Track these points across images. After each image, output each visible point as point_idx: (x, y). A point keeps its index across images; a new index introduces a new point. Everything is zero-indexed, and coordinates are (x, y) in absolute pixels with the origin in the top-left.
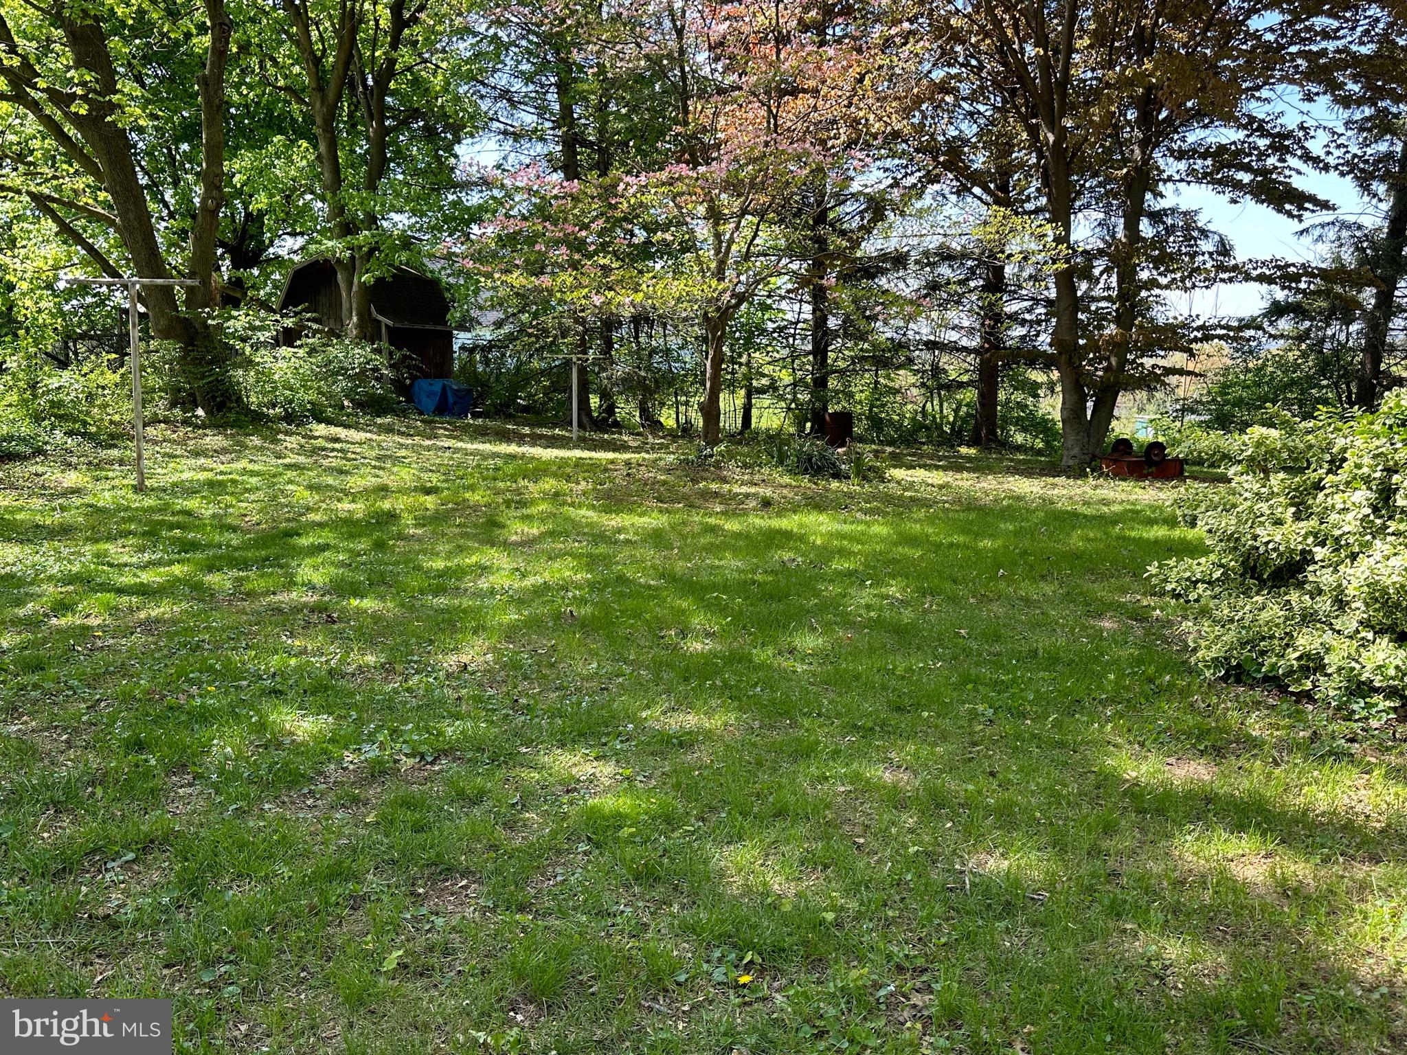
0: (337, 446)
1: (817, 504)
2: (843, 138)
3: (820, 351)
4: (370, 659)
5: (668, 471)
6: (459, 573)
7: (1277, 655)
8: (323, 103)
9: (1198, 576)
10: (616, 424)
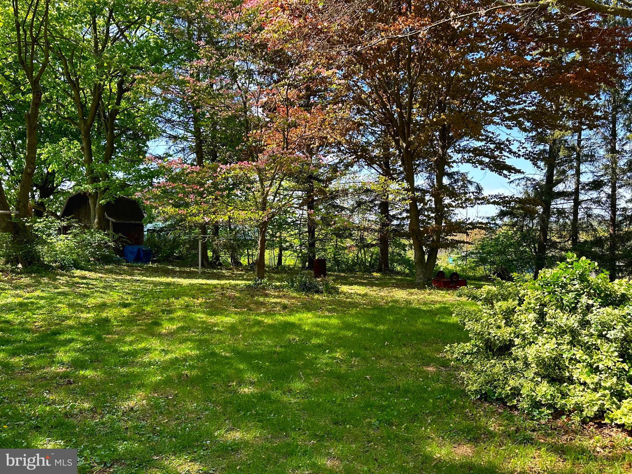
0: (85, 281)
1: (308, 307)
2: (317, 144)
3: (311, 232)
4: (86, 405)
5: (241, 291)
6: (134, 354)
7: (501, 388)
8: (85, 125)
9: (467, 351)
10: (220, 264)
